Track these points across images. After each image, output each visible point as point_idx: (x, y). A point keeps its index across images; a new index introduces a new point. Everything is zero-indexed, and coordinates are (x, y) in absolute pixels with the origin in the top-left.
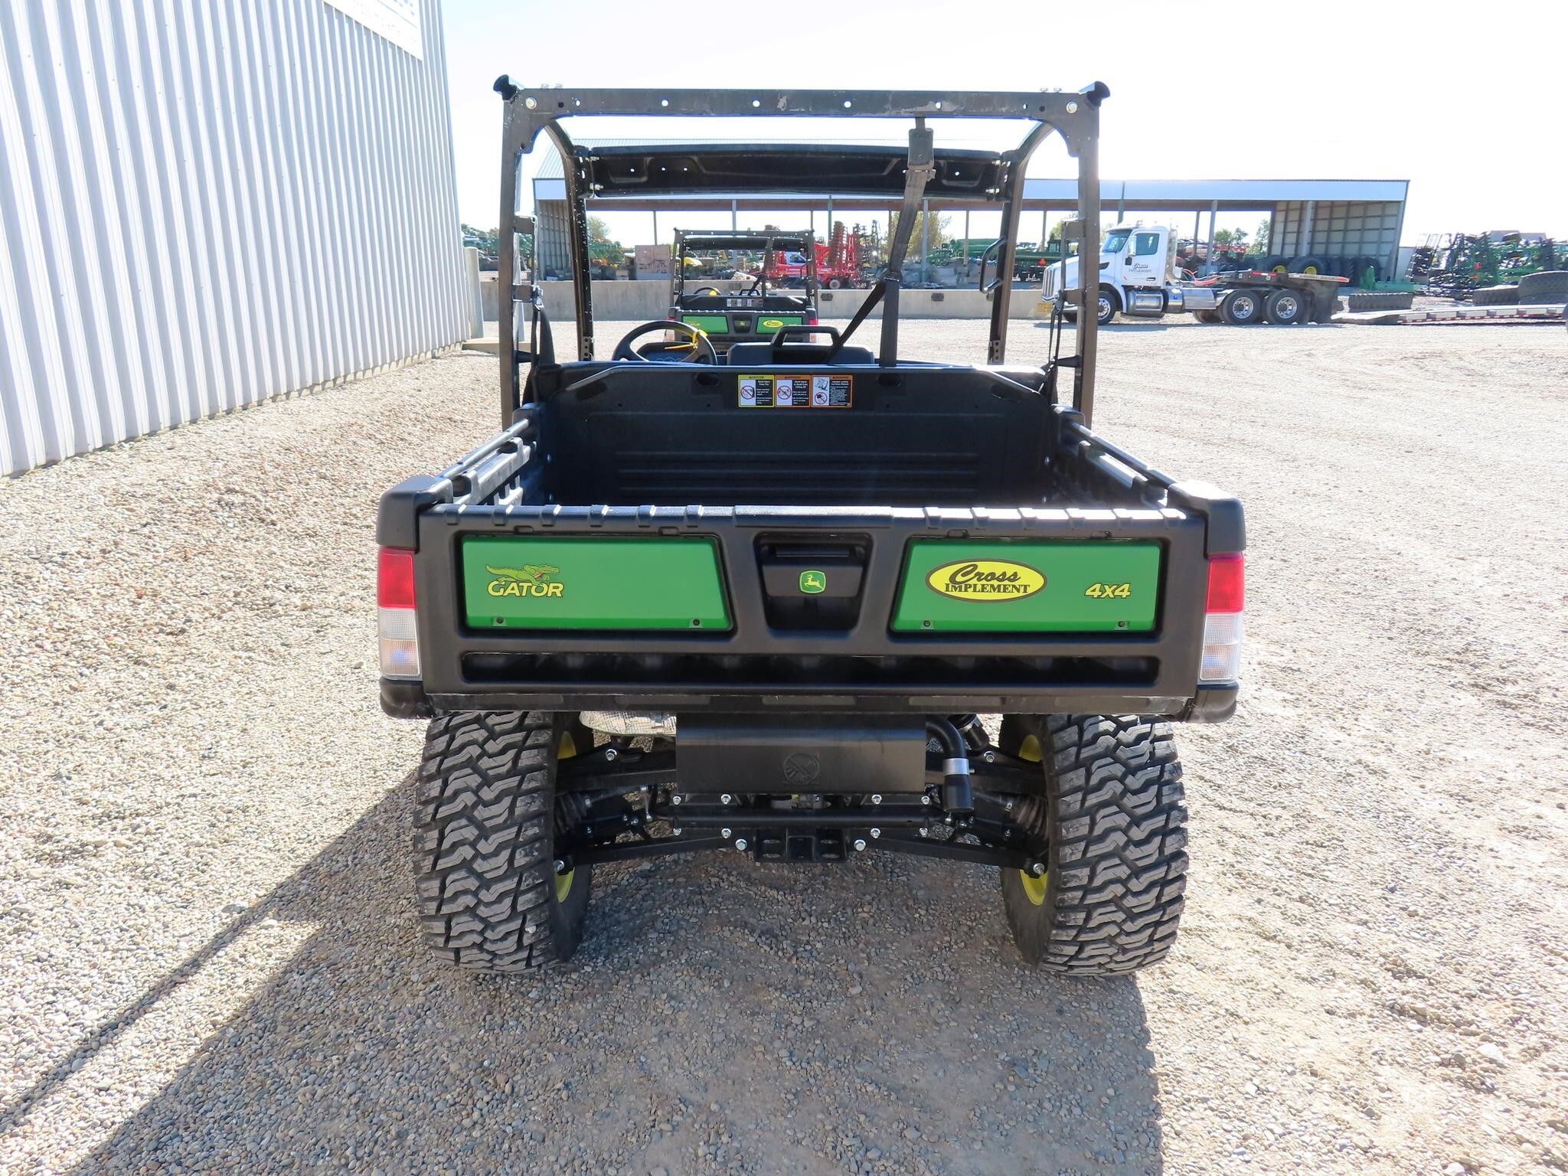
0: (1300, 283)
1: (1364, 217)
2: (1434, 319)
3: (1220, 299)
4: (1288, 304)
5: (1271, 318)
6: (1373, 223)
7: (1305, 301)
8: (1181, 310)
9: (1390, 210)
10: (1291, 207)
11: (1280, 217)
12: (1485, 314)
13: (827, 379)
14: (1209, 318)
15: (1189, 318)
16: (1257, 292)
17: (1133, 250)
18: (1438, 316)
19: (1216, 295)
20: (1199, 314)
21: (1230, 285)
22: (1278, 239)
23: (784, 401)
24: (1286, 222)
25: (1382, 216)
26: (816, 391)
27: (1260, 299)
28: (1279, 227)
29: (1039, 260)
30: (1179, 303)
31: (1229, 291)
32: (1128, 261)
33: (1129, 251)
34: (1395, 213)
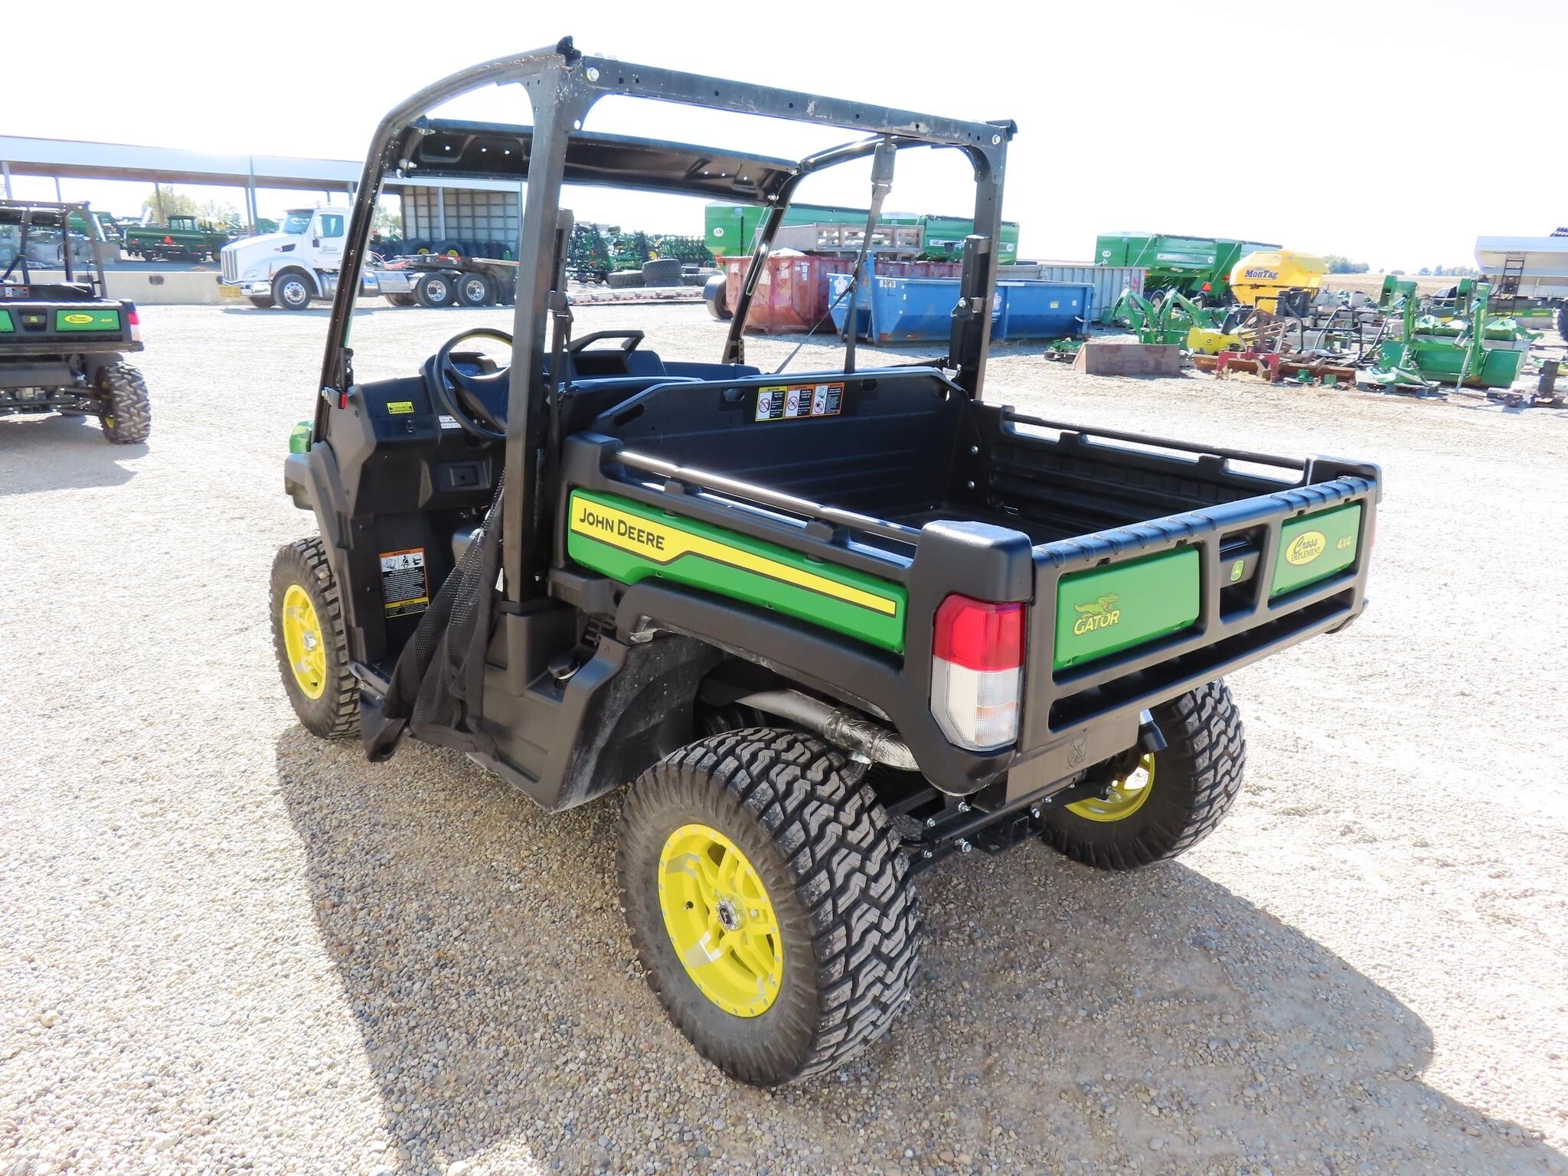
0: (482, 267)
1: (488, 205)
2: (597, 300)
3: (413, 283)
4: (475, 287)
5: (463, 300)
6: (497, 211)
7: (490, 284)
8: (377, 293)
9: (510, 200)
10: (418, 192)
11: (410, 201)
12: (633, 295)
14: (404, 301)
15: (382, 301)
16: (447, 276)
17: (320, 232)
18: (600, 298)
19: (409, 279)
20: (392, 297)
21: (418, 269)
22: (411, 222)
23: (791, 412)
24: (416, 206)
25: (504, 205)
26: (817, 399)
27: (449, 280)
28: (410, 211)
29: (164, 238)
30: (374, 287)
31: (422, 275)
32: (316, 243)
33: (315, 232)
34: (514, 202)
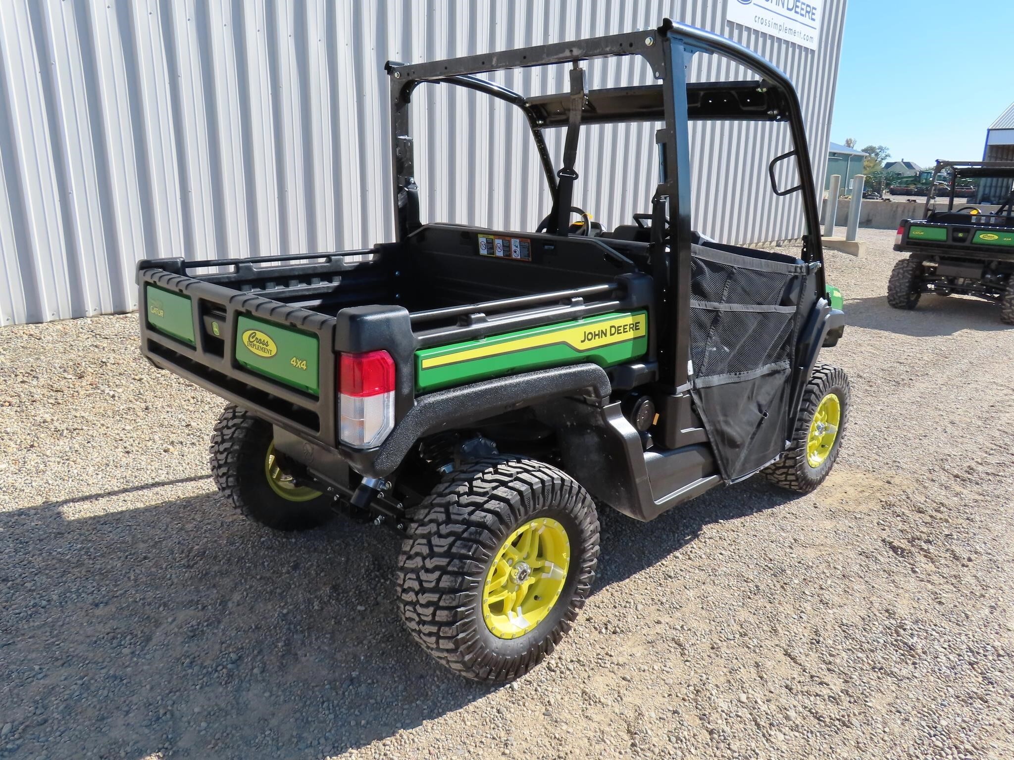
13: (518, 240)
